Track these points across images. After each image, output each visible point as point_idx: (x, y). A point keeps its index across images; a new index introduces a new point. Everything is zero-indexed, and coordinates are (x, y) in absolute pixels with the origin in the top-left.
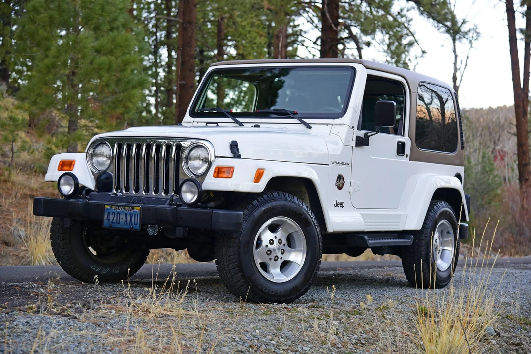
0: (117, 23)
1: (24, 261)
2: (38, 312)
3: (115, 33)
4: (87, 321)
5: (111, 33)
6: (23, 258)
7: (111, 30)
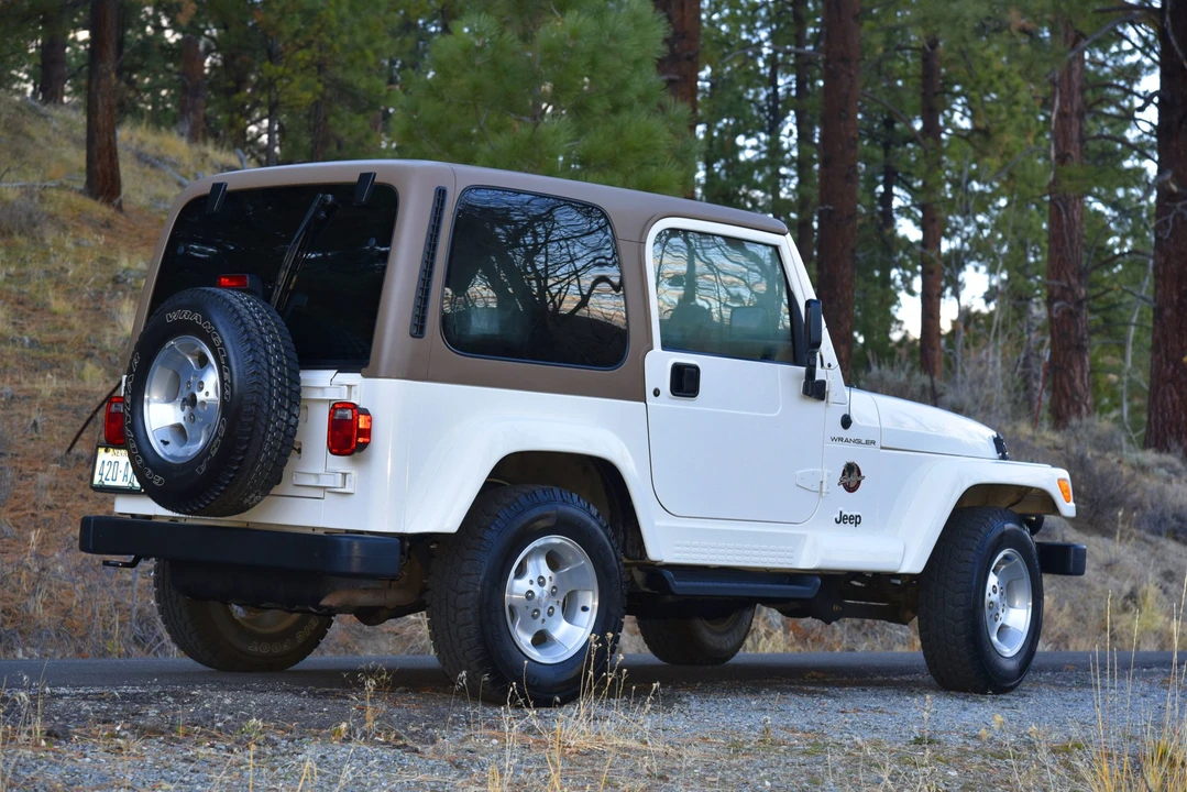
0: (630, 95)
1: (412, 647)
2: (348, 740)
3: (625, 116)
4: (437, 758)
5: (613, 118)
6: (410, 639)
7: (616, 109)
